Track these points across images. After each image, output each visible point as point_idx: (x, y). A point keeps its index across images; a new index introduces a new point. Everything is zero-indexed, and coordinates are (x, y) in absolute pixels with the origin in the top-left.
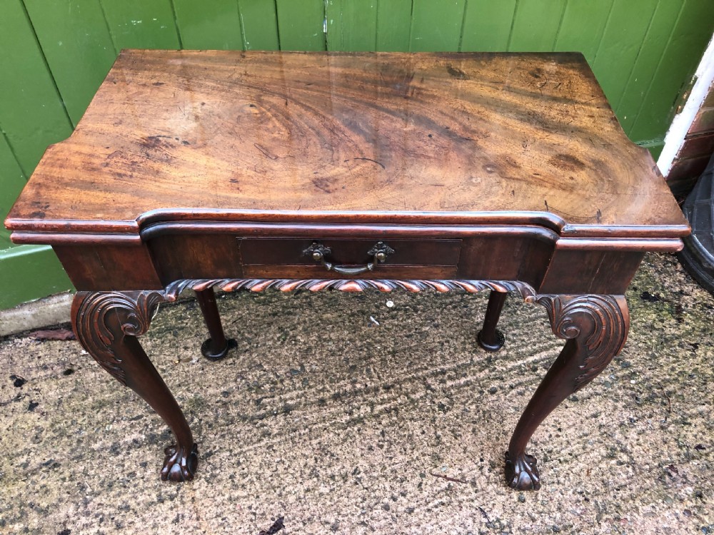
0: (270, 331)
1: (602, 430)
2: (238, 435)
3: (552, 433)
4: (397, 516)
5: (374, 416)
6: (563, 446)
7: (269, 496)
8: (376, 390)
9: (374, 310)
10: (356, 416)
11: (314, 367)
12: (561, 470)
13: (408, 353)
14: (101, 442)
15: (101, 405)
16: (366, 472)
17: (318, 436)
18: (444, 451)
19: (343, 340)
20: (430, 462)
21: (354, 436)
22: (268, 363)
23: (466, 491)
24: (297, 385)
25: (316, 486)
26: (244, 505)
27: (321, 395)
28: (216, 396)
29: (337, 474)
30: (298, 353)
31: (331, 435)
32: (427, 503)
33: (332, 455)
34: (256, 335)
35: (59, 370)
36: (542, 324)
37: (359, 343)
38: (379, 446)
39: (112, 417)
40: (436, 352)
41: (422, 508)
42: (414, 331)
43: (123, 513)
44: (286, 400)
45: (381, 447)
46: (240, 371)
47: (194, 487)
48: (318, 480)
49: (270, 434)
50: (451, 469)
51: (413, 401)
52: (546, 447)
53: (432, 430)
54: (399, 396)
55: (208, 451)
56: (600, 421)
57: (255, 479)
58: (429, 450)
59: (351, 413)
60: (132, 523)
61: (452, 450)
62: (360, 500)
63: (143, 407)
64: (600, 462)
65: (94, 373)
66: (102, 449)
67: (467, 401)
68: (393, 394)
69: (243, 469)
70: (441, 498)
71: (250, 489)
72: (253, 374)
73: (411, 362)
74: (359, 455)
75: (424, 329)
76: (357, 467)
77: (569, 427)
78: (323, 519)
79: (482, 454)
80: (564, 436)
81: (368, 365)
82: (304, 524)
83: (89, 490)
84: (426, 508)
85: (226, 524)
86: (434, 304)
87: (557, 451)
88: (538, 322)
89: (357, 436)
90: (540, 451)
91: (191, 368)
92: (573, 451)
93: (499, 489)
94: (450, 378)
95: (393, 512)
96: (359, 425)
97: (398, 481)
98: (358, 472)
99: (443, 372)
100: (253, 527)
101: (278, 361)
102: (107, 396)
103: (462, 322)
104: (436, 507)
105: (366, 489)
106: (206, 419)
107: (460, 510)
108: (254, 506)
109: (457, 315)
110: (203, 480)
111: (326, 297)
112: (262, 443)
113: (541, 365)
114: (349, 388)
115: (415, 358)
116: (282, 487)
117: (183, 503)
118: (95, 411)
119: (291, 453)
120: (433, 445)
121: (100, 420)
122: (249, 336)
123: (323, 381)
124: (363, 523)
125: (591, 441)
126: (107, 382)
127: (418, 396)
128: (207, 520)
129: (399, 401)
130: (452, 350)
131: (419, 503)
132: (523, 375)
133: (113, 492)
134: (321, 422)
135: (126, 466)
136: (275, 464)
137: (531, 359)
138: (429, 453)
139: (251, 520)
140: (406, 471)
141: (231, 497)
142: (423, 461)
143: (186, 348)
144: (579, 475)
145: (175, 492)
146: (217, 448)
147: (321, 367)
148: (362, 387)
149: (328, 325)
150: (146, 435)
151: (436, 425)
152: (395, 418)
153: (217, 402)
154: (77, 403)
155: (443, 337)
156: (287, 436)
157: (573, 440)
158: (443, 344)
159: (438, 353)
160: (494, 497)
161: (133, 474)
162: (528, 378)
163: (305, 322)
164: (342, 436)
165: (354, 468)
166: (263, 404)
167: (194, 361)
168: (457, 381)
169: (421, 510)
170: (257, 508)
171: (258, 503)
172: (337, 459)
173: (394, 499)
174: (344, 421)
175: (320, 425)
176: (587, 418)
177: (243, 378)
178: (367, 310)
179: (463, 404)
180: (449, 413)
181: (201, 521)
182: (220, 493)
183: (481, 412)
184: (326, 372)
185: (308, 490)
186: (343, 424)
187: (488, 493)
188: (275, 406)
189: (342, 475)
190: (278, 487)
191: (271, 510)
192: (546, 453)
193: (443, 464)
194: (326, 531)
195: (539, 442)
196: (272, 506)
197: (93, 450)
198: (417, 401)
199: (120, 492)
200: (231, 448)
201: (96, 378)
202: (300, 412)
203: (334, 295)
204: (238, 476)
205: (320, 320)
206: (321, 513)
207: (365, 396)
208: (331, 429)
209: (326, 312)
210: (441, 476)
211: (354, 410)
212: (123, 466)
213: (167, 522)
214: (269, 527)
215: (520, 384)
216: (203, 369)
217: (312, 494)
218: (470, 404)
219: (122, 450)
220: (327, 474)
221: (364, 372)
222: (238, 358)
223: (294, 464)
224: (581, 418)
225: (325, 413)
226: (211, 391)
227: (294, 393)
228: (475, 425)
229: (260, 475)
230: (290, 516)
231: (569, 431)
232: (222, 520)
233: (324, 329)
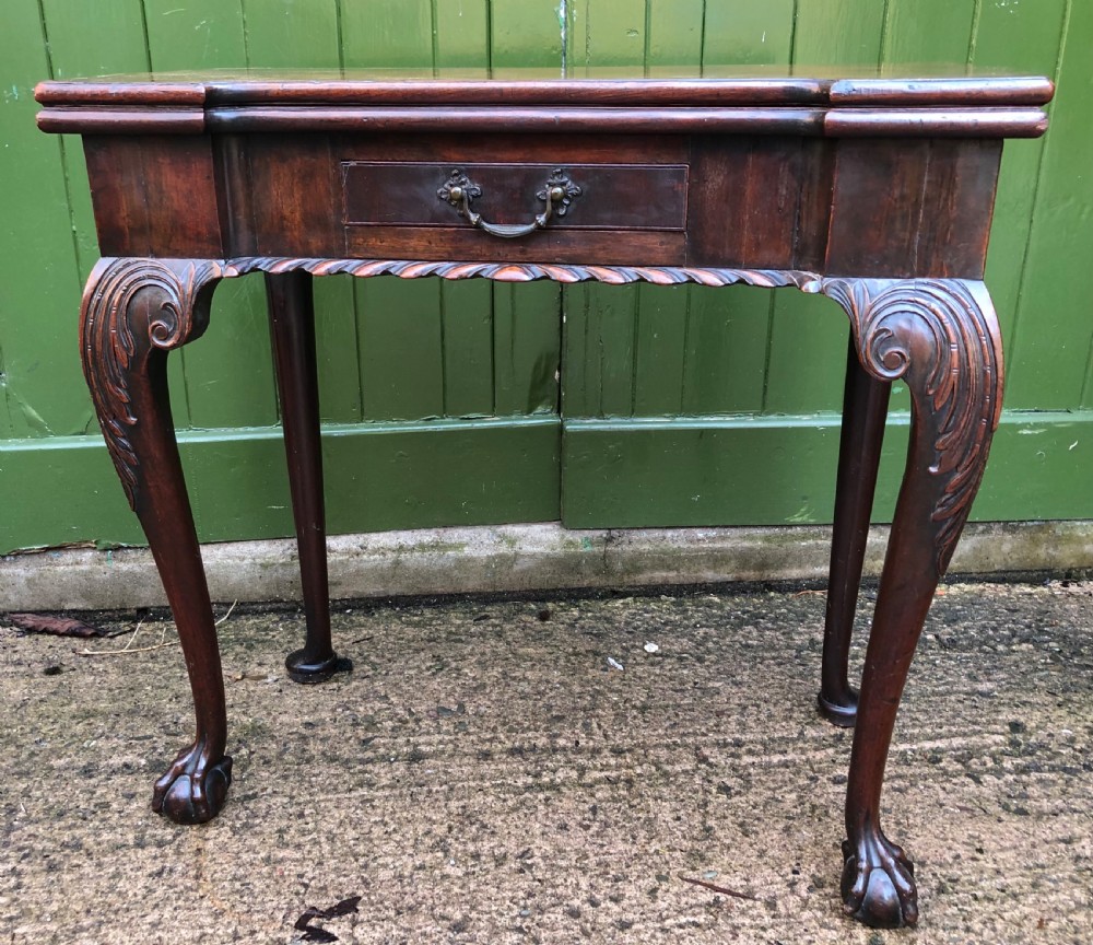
0: (416, 658)
1: (1082, 865)
2: (313, 779)
3: (961, 852)
4: (593, 929)
5: (583, 785)
6: (985, 876)
7: (343, 866)
8: (596, 752)
9: (619, 652)
10: (547, 779)
11: (483, 709)
12: (977, 911)
13: (671, 711)
14: (67, 759)
15: (88, 714)
16: (545, 857)
17: (463, 797)
18: (717, 849)
19: (548, 682)
20: (682, 861)
21: (535, 807)
22: (401, 695)
23: (755, 912)
24: (445, 728)
25: (439, 864)
26: (290, 870)
27: (486, 747)
28: (291, 726)
29: (485, 852)
30: (458, 689)
31: (490, 799)
32: (662, 919)
33: (485, 827)
34: (390, 660)
35: (40, 668)
36: (960, 701)
37: (577, 689)
38: (581, 825)
39: (100, 731)
40: (729, 716)
41: (650, 924)
42: (692, 684)
43: (67, 851)
44: (416, 745)
45: (587, 828)
46: (346, 699)
47: (207, 836)
48: (446, 856)
49: (374, 785)
50: (727, 877)
51: (666, 774)
52: (944, 872)
53: (698, 818)
54: (641, 765)
55: (251, 793)
56: (1079, 850)
57: (323, 839)
58: (685, 843)
59: (537, 775)
60: (78, 866)
61: (733, 850)
62: (521, 894)
63: (158, 725)
64: (1071, 911)
65: (92, 678)
66: (66, 769)
67: (781, 787)
68: (629, 760)
69: (307, 824)
70: (694, 915)
71: (309, 852)
72: (368, 705)
73: (675, 724)
74: (538, 832)
75: (711, 684)
76: (529, 849)
77: (1003, 849)
78: (438, 911)
79: (798, 864)
80: (990, 860)
81: (588, 718)
82: (399, 913)
83: (21, 815)
84: (658, 925)
85: (247, 892)
86: (739, 658)
87: (967, 881)
88: (953, 698)
89: (541, 807)
90: (931, 876)
91: (260, 687)
92: (1008, 886)
93: (826, 920)
94: (750, 752)
95: (587, 921)
96: (548, 794)
97: (608, 879)
98: (529, 855)
99: (738, 744)
100: (296, 902)
101: (419, 695)
102: (102, 705)
103: (791, 683)
104: (681, 926)
105: (539, 881)
106: (261, 752)
107: (733, 938)
108: (310, 875)
109: (782, 673)
110: (226, 828)
111: (530, 628)
112: (354, 794)
113: (951, 756)
114: (542, 741)
115: (684, 719)
116: (372, 856)
117: (178, 853)
118: (76, 721)
119: (405, 814)
120: (694, 839)
121: (78, 733)
122: (377, 661)
123: (495, 728)
124: (519, 930)
125: (1054, 877)
126: (110, 690)
127: (678, 768)
128: (213, 881)
129: (638, 772)
130: (762, 717)
131: (644, 916)
132: (909, 765)
133: (62, 823)
134: (474, 780)
135: (98, 793)
136: (369, 824)
137: (928, 745)
138: (683, 848)
139: (297, 894)
140: (628, 866)
141: (269, 857)
142: (667, 857)
143: (260, 664)
144: (1019, 925)
145: (170, 837)
146: (269, 791)
147: (496, 710)
148: (569, 744)
149: (525, 661)
150: (148, 761)
151: (707, 812)
152: (624, 793)
153: (291, 734)
154: (51, 708)
155: (749, 699)
156: (405, 791)
157: (1010, 870)
158: (745, 708)
159: (735, 717)
160: (813, 931)
161: (106, 806)
162: (918, 771)
163: (483, 654)
164: (510, 803)
165: (522, 849)
166: (373, 745)
167: (269, 680)
168: (765, 758)
169: (647, 928)
170: (314, 878)
171: (317, 872)
172: (493, 833)
173: (594, 904)
174: (520, 784)
175: (472, 784)
176: (1047, 842)
177: (348, 709)
178: (605, 651)
179: (774, 790)
180: (736, 799)
181: (201, 881)
182: (252, 849)
183: (807, 805)
184: (505, 717)
185: (422, 867)
186: (518, 787)
187: (800, 923)
188: (395, 749)
189: (494, 856)
190: (364, 855)
191: (340, 884)
192: (943, 880)
193: (711, 868)
194: (439, 929)
195: (928, 862)
196: (342, 879)
197: (51, 768)
198: (676, 775)
199: (74, 825)
200: (294, 793)
201: (93, 683)
202: (439, 763)
203: (547, 627)
204: (292, 831)
205: (512, 653)
206: (437, 902)
207: (572, 757)
208: (492, 791)
209: (527, 645)
210: (700, 883)
211: (544, 773)
212: (94, 793)
213: (139, 873)
214: (327, 907)
215: (900, 777)
216: (281, 691)
217: (428, 873)
218: (785, 792)
219: (100, 774)
220: (465, 850)
221: (579, 725)
222: (348, 683)
223: (405, 829)
224: (1032, 839)
225: (487, 768)
226: (284, 718)
227: (437, 737)
228: (791, 822)
229: (335, 835)
230: (373, 898)
231: (1000, 856)
232: (242, 885)
233: (518, 665)
